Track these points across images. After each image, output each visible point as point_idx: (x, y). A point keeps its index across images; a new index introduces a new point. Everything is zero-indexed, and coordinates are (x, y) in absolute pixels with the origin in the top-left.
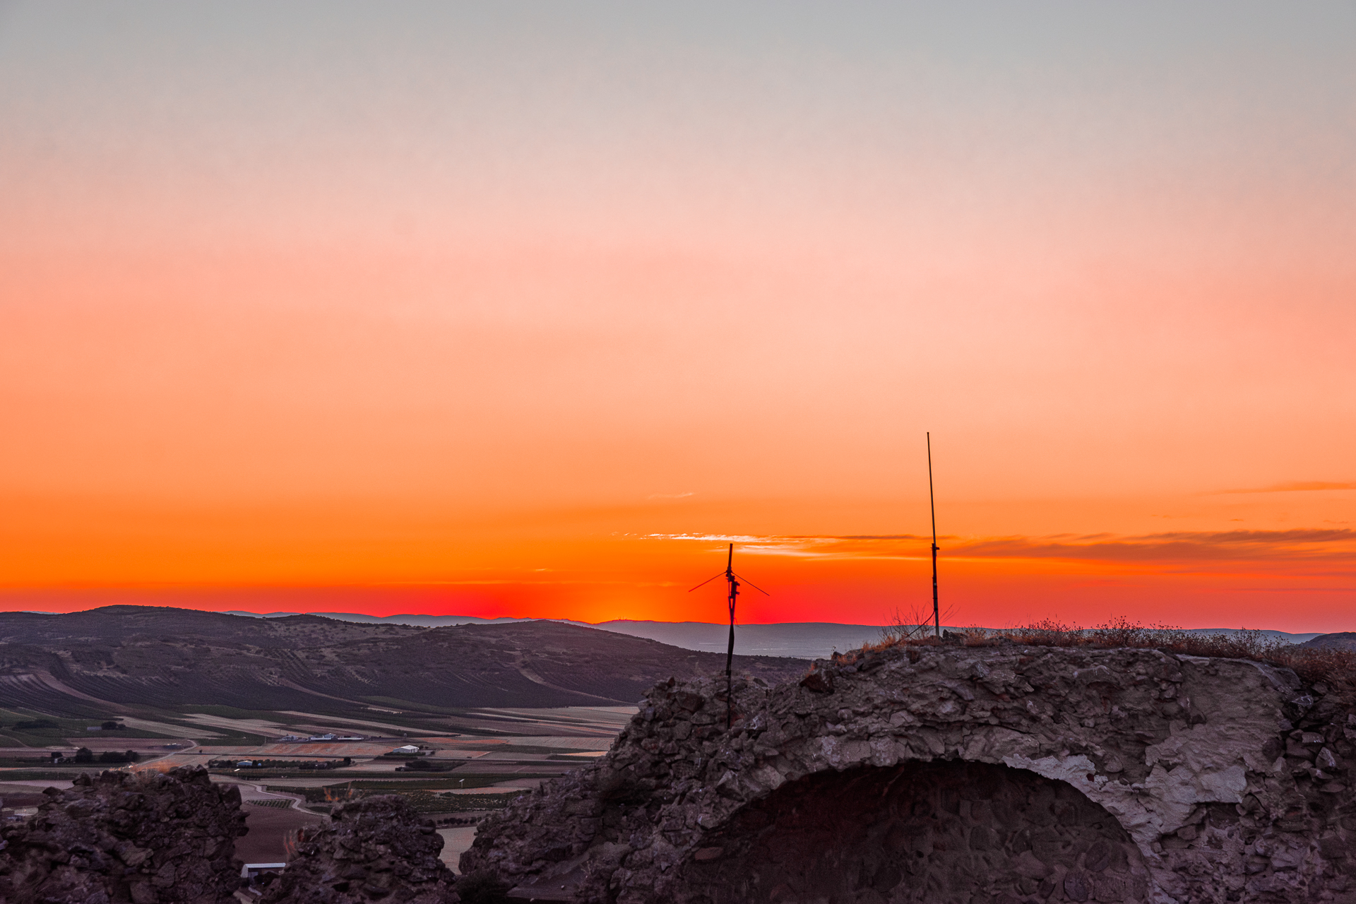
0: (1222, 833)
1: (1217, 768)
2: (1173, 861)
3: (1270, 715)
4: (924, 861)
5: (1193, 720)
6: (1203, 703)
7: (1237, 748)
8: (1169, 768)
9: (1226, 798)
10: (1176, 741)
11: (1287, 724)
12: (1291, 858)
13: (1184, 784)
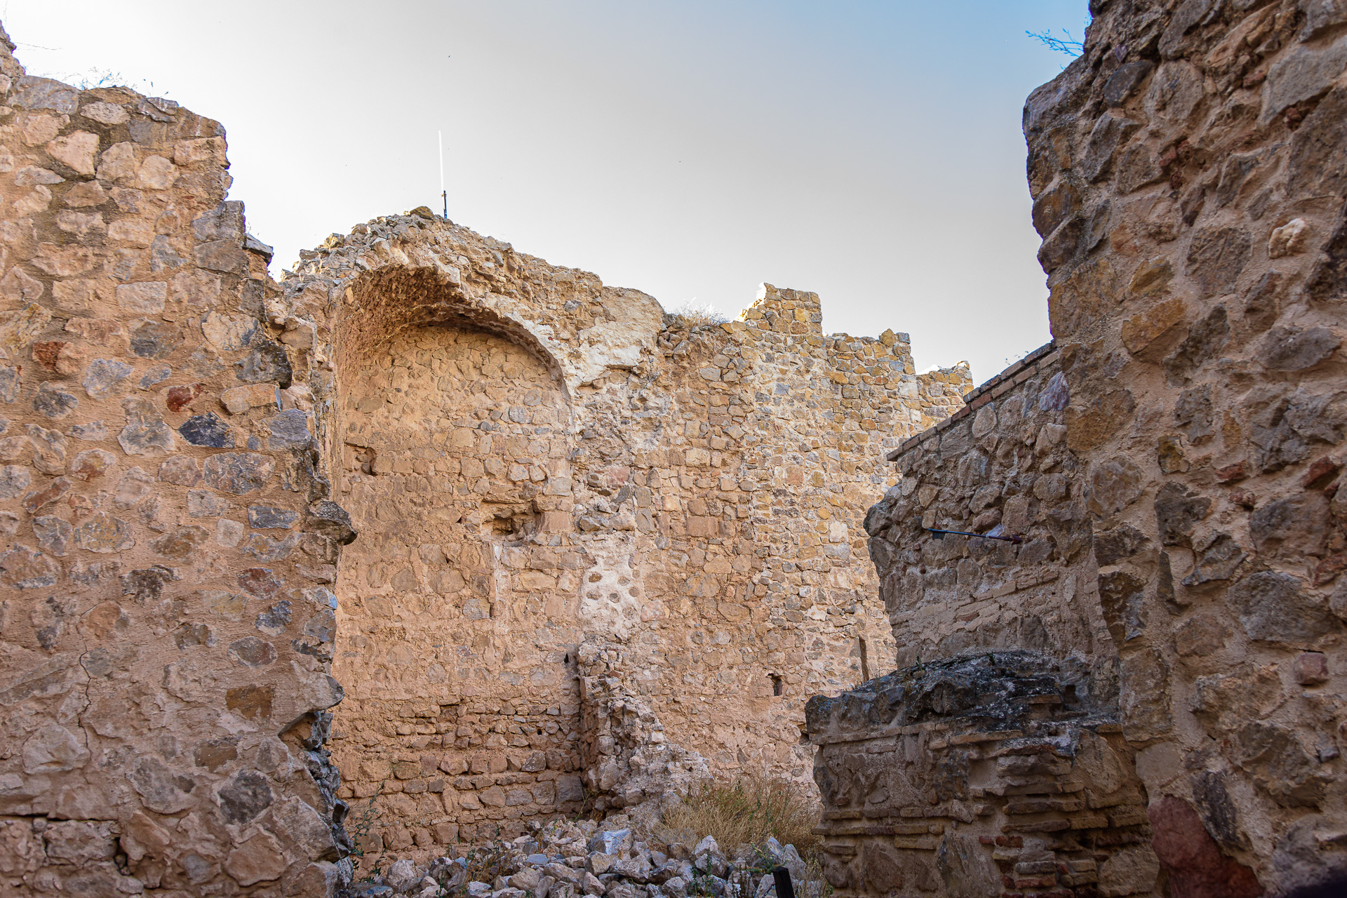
0: (617, 386)
1: (623, 346)
2: (585, 401)
3: (657, 320)
4: (402, 394)
5: (608, 317)
6: (613, 311)
7: (638, 334)
8: (591, 343)
9: (628, 363)
10: (599, 328)
11: (664, 327)
12: (660, 402)
13: (602, 353)
